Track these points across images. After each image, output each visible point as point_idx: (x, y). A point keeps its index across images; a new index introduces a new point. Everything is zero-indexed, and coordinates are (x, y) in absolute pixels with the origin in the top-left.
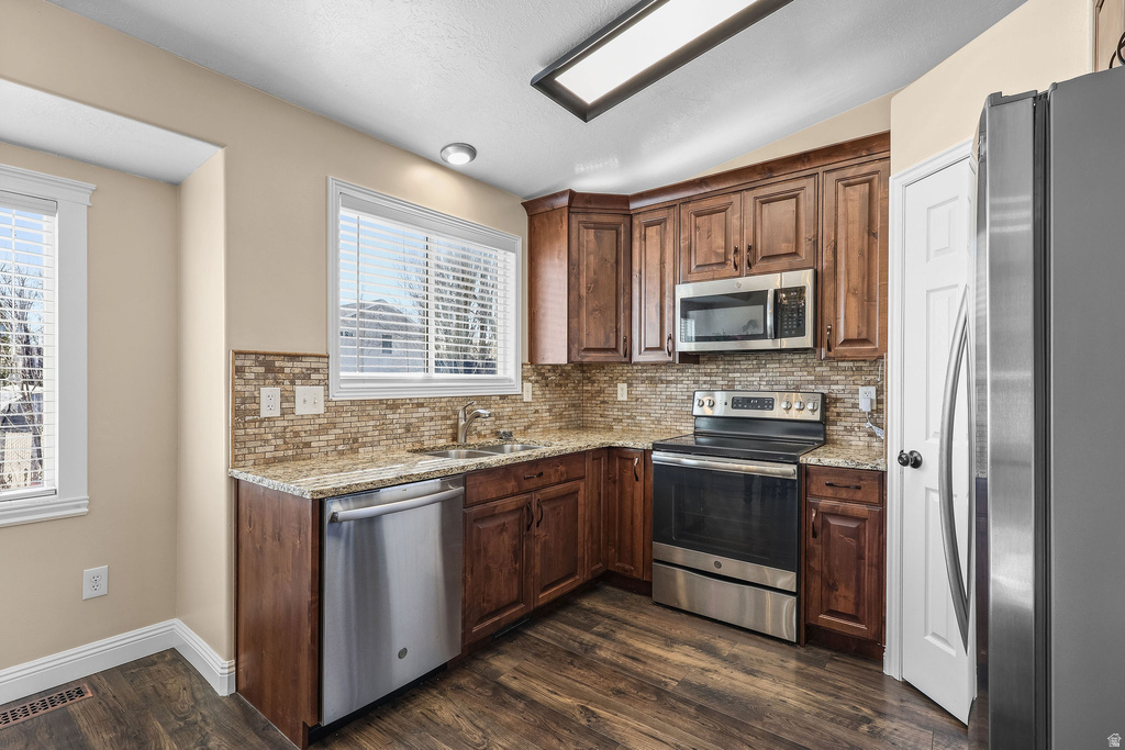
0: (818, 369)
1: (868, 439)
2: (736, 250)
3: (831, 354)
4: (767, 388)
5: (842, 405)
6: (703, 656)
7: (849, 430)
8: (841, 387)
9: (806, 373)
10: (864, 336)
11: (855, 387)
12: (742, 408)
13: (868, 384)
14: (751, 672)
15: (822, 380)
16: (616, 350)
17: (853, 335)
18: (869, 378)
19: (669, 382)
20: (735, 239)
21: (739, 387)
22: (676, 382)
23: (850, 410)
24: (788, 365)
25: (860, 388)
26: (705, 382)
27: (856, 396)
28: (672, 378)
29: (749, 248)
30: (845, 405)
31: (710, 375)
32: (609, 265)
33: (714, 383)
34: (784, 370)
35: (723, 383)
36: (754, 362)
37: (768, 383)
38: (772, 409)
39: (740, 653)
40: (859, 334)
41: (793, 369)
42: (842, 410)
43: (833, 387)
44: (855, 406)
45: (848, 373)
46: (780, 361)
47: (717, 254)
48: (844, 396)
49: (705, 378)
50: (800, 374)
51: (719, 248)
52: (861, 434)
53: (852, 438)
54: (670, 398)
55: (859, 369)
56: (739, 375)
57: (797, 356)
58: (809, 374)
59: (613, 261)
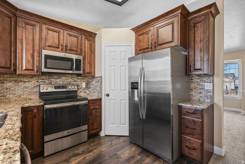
0: (74, 79)
1: (84, 93)
2: (62, 45)
3: (85, 75)
4: (62, 83)
5: (79, 87)
6: (79, 157)
7: (81, 92)
8: (79, 83)
9: (71, 79)
10: (90, 72)
11: (82, 83)
12: (58, 89)
13: (84, 82)
14: (90, 151)
15: (75, 81)
16: (10, 68)
17: (88, 72)
18: (84, 81)
19: (25, 82)
20: (61, 42)
21: (53, 83)
22: (29, 82)
23: (81, 88)
24: (67, 77)
25: (83, 83)
26: (41, 82)
27: (82, 85)
28: (27, 80)
29: (66, 46)
30: (80, 86)
31: (43, 79)
32: (7, 32)
33: (45, 82)
34: (66, 78)
35: (48, 82)
36: (58, 76)
37: (62, 82)
38: (66, 88)
39: (83, 150)
40: (89, 72)
41: (69, 78)
42: (79, 88)
43: (77, 83)
44: (82, 87)
45: (80, 80)
46: (65, 76)
47: (56, 44)
48: (80, 85)
49: (41, 80)
50: (70, 80)
51: (56, 42)
52: (83, 92)
53: (81, 94)
54: (26, 87)
55: (82, 79)
56: (53, 80)
57: (69, 75)
58: (72, 80)
59: (9, 31)
